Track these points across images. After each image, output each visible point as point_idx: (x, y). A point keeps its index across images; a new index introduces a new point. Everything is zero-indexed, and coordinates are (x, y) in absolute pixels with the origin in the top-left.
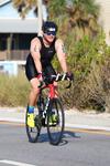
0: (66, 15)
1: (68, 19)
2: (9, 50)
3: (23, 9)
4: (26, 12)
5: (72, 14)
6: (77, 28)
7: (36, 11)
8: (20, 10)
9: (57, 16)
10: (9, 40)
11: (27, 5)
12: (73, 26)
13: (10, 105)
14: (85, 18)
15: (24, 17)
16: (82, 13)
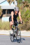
0: (22, 4)
1: (23, 5)
2: (6, 14)
3: (10, 2)
4: (11, 3)
5: (24, 3)
6: (26, 7)
7: (14, 3)
8: (9, 3)
9: (20, 4)
10: (6, 11)
11: (11, 1)
12: (25, 7)
13: (7, 30)
14: (28, 4)
15: (10, 5)
16: (27, 3)
